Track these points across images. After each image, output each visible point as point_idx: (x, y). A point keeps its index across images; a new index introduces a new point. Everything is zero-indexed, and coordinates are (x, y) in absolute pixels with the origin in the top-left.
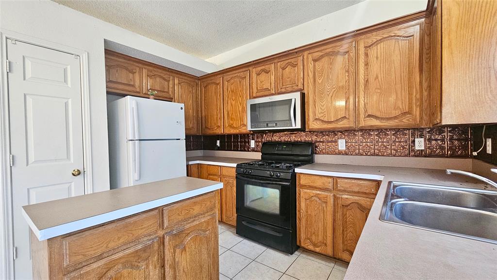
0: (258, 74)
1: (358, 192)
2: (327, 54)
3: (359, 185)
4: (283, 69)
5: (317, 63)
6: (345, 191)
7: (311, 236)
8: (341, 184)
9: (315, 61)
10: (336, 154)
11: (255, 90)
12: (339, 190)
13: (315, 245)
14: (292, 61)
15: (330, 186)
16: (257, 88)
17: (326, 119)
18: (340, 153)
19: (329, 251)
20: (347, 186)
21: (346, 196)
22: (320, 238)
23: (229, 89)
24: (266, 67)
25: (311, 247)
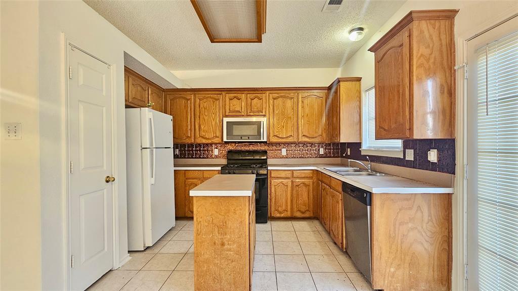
0: (231, 99)
1: (304, 177)
2: (281, 97)
3: (304, 173)
4: (252, 99)
5: (275, 101)
6: (297, 178)
7: (278, 207)
8: (295, 174)
9: (274, 99)
10: (281, 158)
11: (228, 111)
12: (295, 178)
13: (280, 213)
14: (259, 95)
15: (289, 176)
16: (230, 110)
17: (280, 136)
18: (283, 157)
19: (289, 214)
20: (299, 174)
21: (298, 180)
22: (284, 208)
23: (201, 106)
24: (239, 95)
25: (278, 215)
